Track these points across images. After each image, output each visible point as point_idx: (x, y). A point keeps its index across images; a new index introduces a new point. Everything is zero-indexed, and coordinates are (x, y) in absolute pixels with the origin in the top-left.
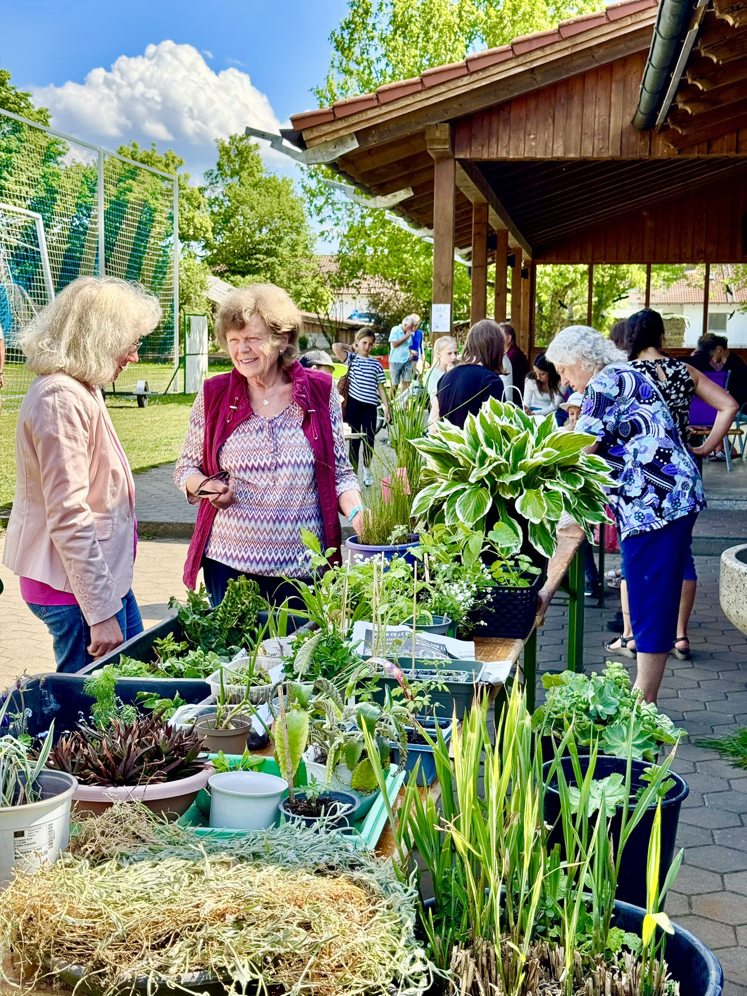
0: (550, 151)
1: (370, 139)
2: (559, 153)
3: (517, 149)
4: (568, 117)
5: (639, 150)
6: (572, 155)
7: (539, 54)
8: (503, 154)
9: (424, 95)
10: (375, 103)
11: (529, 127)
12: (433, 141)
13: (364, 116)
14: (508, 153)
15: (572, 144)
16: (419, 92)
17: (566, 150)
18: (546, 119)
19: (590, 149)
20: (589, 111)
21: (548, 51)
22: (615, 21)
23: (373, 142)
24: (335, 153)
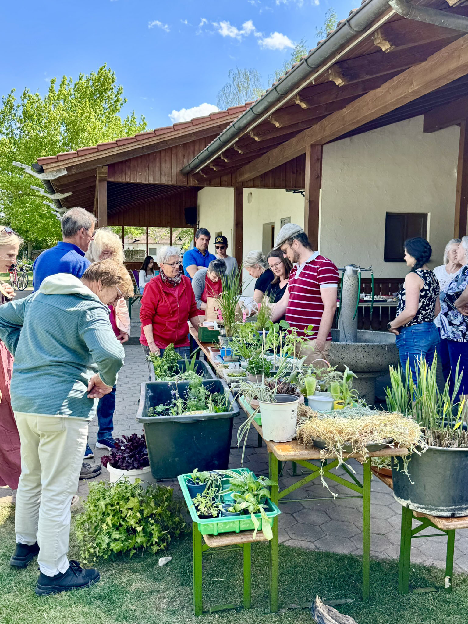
0: (147, 180)
1: (73, 170)
2: (151, 181)
3: (134, 178)
4: (154, 167)
5: (183, 182)
6: (157, 182)
7: (147, 141)
8: (128, 180)
9: (98, 154)
10: (77, 155)
11: (138, 170)
12: (100, 173)
13: (71, 161)
14: (130, 180)
15: (157, 178)
16: (96, 152)
17: (154, 180)
18: (145, 167)
19: (164, 180)
20: (163, 165)
21: (150, 140)
22: (177, 130)
23: (74, 171)
24: (56, 175)
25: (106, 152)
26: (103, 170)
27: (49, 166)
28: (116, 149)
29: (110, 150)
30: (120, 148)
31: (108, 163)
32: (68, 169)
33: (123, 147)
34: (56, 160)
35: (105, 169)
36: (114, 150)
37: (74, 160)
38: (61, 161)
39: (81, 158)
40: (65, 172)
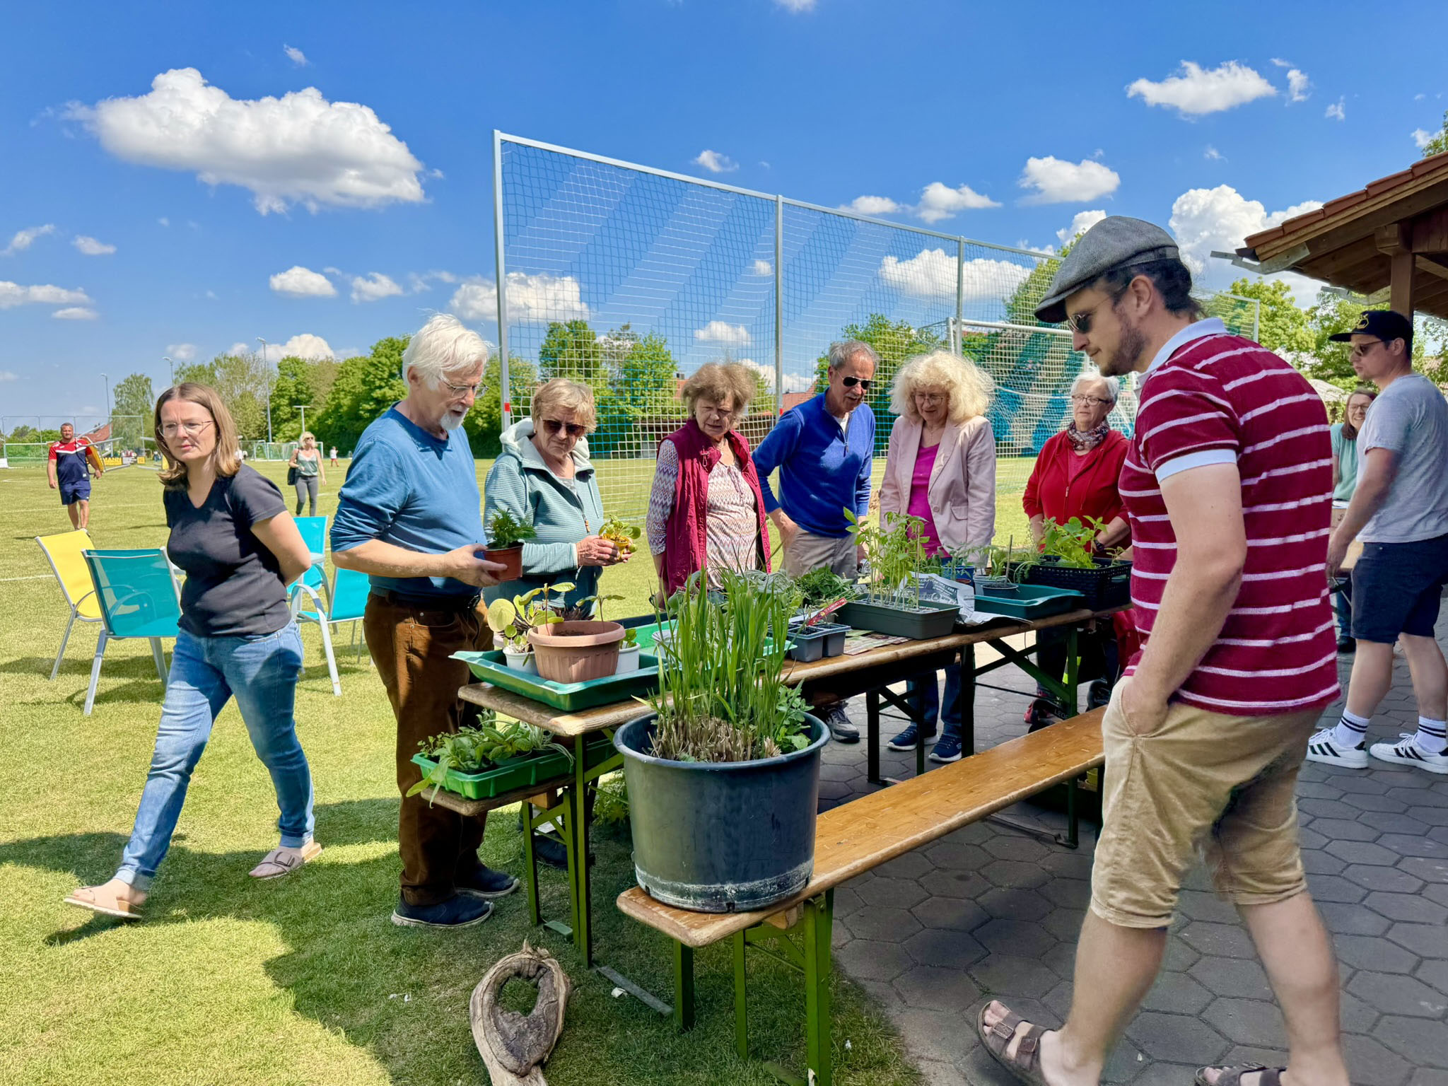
1: (1318, 247)
9: (1370, 203)
10: (1322, 216)
13: (1312, 228)
16: (1366, 200)
23: (1324, 249)
24: (1288, 262)
25: (1388, 195)
26: (1387, 234)
27: (1267, 248)
28: (1411, 184)
29: (1396, 191)
30: (1420, 181)
31: (1397, 219)
32: (1310, 244)
33: (1428, 177)
34: (1281, 233)
35: (1393, 232)
36: (1406, 187)
37: (1318, 226)
38: (1290, 233)
39: (1331, 220)
40: (1307, 253)
